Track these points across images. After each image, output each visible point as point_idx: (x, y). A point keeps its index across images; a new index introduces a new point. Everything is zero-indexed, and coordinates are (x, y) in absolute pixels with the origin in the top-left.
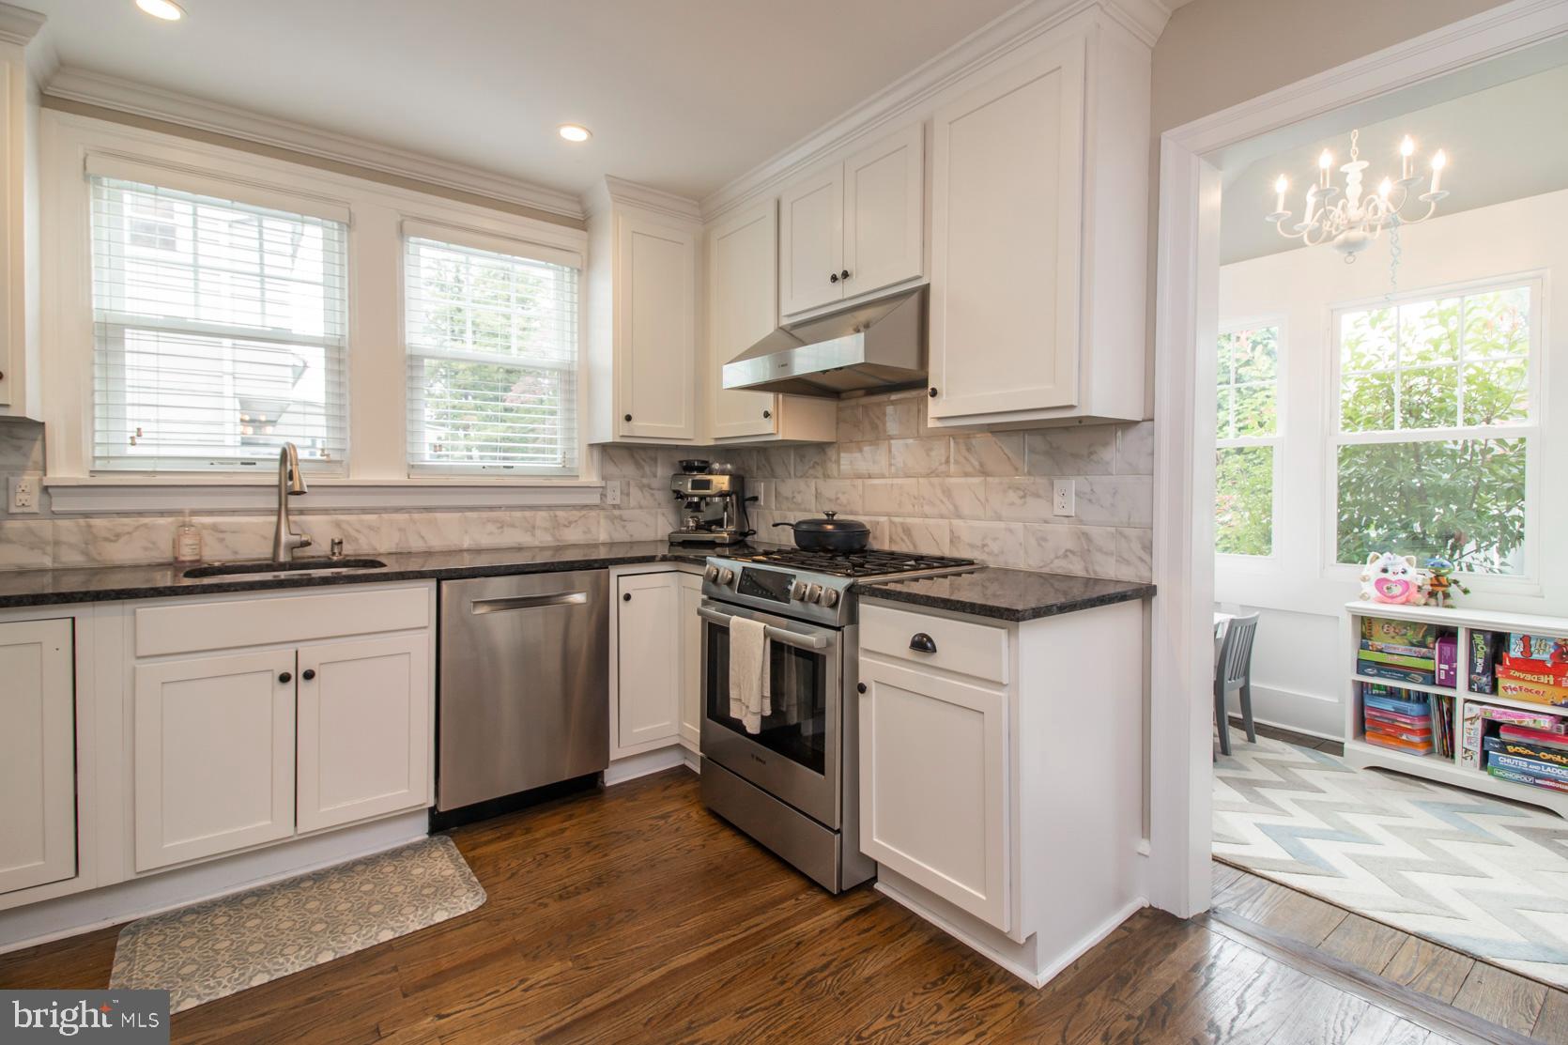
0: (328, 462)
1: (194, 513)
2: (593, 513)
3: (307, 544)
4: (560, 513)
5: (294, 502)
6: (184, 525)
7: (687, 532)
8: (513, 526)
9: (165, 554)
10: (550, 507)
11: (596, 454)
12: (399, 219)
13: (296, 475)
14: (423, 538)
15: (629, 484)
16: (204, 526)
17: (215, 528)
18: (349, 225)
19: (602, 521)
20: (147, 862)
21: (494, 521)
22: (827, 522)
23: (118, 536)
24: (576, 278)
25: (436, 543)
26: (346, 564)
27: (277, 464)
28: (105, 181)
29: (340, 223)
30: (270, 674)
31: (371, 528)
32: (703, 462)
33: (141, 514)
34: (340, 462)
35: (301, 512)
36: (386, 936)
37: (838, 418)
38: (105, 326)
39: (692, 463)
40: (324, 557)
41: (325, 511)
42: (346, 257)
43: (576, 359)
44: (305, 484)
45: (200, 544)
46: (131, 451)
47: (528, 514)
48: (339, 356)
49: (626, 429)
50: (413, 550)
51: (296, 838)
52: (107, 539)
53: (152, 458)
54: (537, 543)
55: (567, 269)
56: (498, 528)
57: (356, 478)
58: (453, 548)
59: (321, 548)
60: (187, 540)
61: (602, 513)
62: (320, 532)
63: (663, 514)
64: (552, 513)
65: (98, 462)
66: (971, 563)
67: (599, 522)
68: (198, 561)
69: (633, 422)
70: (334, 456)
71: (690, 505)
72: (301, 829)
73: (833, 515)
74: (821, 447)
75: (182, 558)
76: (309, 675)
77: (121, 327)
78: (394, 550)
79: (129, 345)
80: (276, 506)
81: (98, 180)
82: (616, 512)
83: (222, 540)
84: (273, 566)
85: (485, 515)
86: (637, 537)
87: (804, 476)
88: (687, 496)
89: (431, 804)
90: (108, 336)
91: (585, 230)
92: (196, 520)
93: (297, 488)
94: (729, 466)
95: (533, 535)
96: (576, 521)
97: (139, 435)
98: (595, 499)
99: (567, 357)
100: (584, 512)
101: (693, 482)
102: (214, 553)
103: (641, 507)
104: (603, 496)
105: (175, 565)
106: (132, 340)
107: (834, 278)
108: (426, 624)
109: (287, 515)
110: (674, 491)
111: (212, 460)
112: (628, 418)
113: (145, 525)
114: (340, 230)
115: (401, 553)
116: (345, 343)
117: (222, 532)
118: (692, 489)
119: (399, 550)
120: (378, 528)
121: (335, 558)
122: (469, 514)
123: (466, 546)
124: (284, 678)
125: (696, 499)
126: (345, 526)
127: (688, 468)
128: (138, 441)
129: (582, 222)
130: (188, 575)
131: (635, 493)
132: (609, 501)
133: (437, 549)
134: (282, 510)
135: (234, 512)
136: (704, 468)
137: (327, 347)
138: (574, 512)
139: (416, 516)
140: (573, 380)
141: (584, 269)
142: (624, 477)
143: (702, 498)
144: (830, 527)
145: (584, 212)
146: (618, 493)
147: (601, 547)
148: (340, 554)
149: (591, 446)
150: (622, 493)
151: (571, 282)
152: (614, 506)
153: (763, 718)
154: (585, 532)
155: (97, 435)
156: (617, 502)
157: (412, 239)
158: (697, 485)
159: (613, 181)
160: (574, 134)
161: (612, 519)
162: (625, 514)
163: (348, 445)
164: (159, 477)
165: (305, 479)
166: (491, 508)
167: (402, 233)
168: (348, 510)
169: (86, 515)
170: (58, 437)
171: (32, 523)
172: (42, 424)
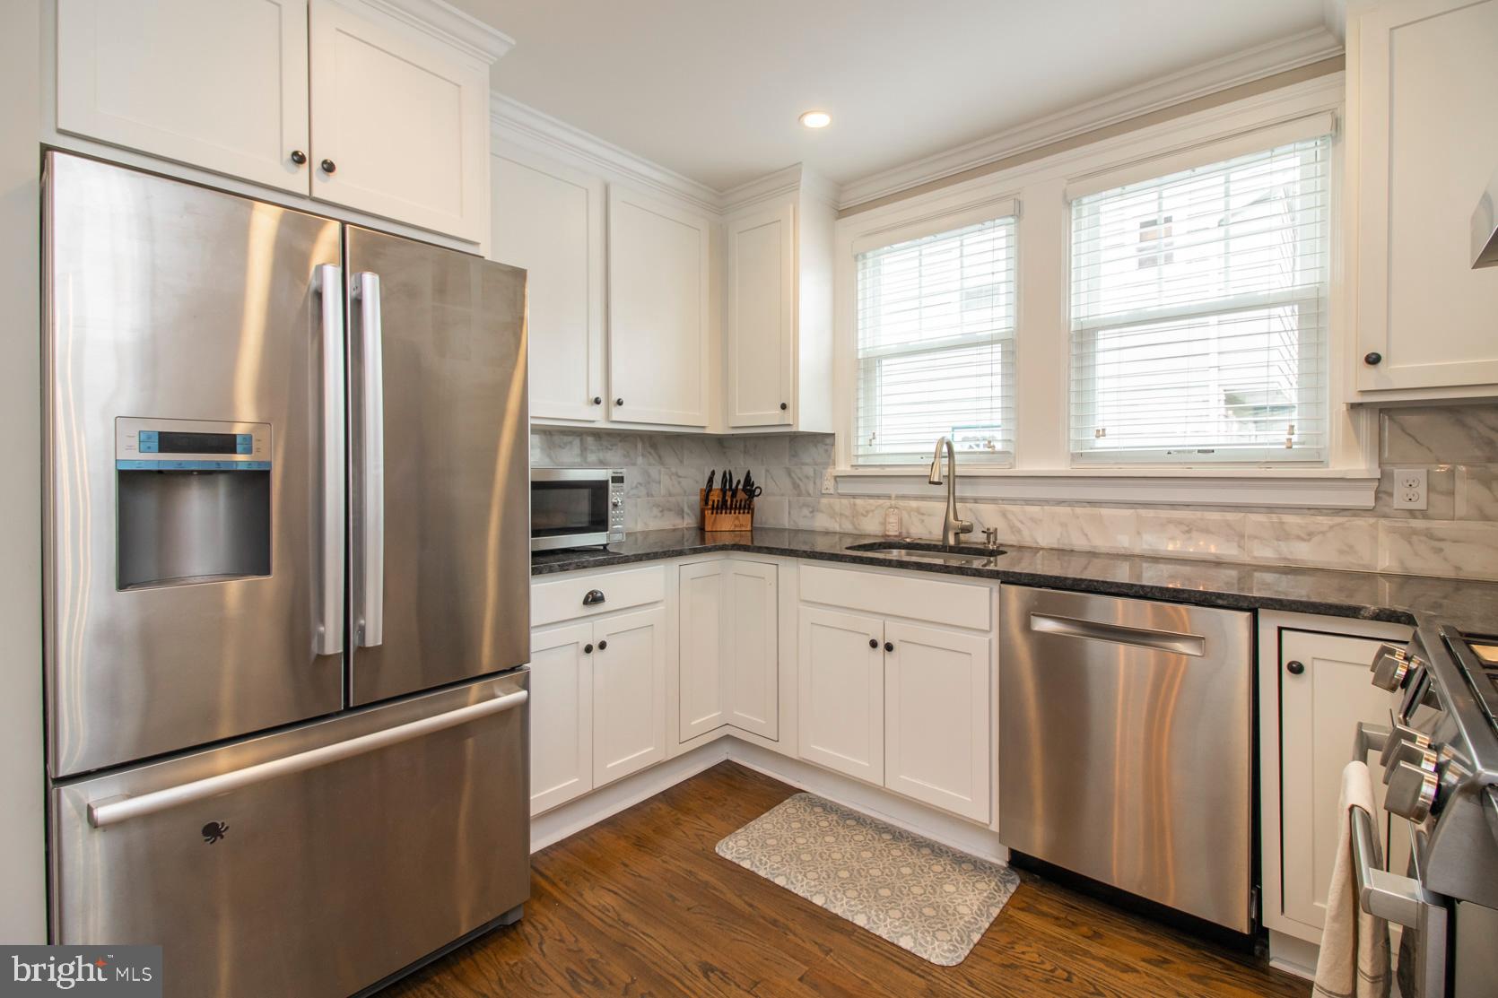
0: (993, 453)
1: (900, 498)
2: (1361, 522)
3: (970, 530)
4: (1290, 519)
5: (959, 491)
6: (891, 507)
8: (1207, 531)
10: (1270, 509)
14: (1086, 535)
15: (1448, 473)
16: (913, 509)
17: (919, 511)
19: (1383, 537)
21: (1178, 523)
23: (868, 512)
25: (1101, 543)
28: (869, 255)
29: (1013, 215)
31: (1032, 519)
33: (878, 497)
34: (1006, 453)
38: (866, 361)
40: (981, 543)
41: (994, 500)
44: (967, 474)
45: (899, 523)
47: (1231, 516)
49: (1372, 379)
50: (1076, 548)
56: (1184, 532)
57: (1020, 469)
58: (1123, 551)
60: (893, 519)
61: (1382, 521)
62: (982, 520)
64: (1274, 518)
65: (860, 458)
67: (1374, 539)
68: (898, 536)
69: (1382, 366)
70: (1001, 448)
77: (876, 359)
78: (1056, 546)
82: (1417, 523)
83: (920, 521)
84: (942, 548)
85: (1165, 514)
90: (868, 367)
92: (901, 503)
93: (936, 479)
96: (1323, 533)
98: (1364, 502)
100: (1341, 518)
104: (1383, 494)
109: (954, 502)
112: (1375, 361)
113: (879, 506)
114: (1015, 222)
115: (1063, 550)
117: (923, 514)
119: (1061, 547)
120: (1041, 521)
121: (990, 547)
122: (1143, 512)
124: (874, 644)
126: (1010, 516)
131: (1467, 492)
132: (1399, 501)
133: (1103, 550)
134: (951, 497)
135: (928, 499)
138: (1321, 518)
139: (1079, 510)
142: (1435, 462)
146: (1421, 491)
147: (1381, 580)
148: (994, 543)
150: (1428, 490)
152: (1410, 513)
154: (1341, 552)
156: (1417, 506)
161: (1406, 534)
162: (1438, 526)
163: (1015, 436)
164: (888, 469)
166: (1173, 506)
168: (1013, 501)
169: (854, 496)
170: (840, 442)
171: (832, 500)
172: (834, 434)
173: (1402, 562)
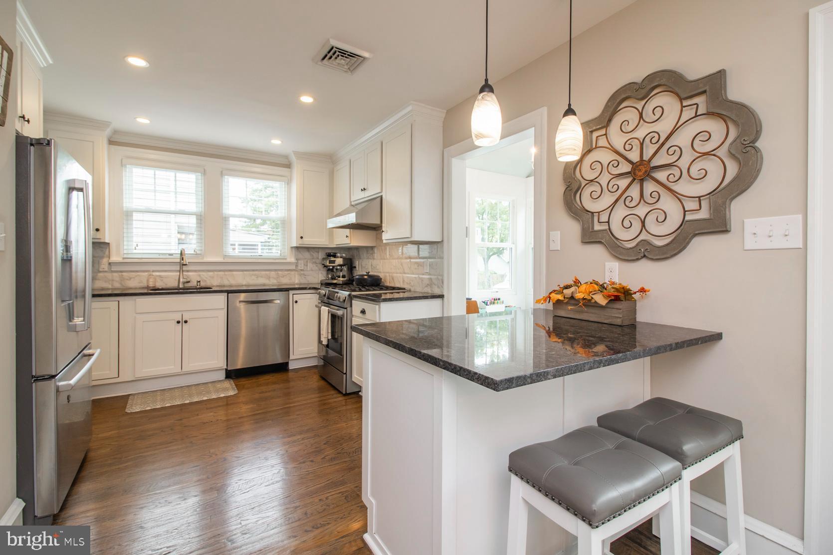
0: (196, 254)
1: (153, 271)
2: (293, 273)
3: (189, 282)
4: (279, 272)
5: (185, 268)
6: (150, 275)
7: (328, 280)
8: (262, 277)
9: (145, 284)
10: (276, 270)
11: (293, 250)
12: (221, 170)
13: (184, 259)
15: (307, 261)
16: (157, 276)
17: (160, 276)
18: (204, 173)
19: (297, 276)
20: (139, 375)
21: (255, 275)
22: (366, 275)
23: (130, 278)
24: (286, 186)
25: (233, 282)
26: (201, 288)
27: (179, 255)
28: (128, 166)
29: (201, 173)
30: (173, 321)
31: (211, 277)
32: (335, 253)
33: (137, 271)
34: (200, 254)
35: (188, 271)
36: (205, 398)
37: (376, 237)
38: (127, 212)
39: (331, 254)
40: (194, 286)
41: (195, 271)
42: (203, 185)
43: (286, 216)
44: (187, 262)
45: (155, 281)
46: (135, 251)
47: (267, 272)
48: (200, 218)
49: (301, 241)
50: (225, 285)
51: (182, 373)
52: (127, 280)
53: (140, 253)
54: (271, 283)
55: (283, 183)
57: (206, 259)
58: (240, 284)
59: (194, 284)
60: (151, 280)
61: (296, 272)
62: (194, 278)
63: (321, 273)
64: (277, 272)
65: (125, 255)
66: (405, 289)
67: (295, 276)
68: (154, 287)
69: (304, 239)
70: (198, 252)
71: (329, 270)
72: (183, 370)
73: (369, 273)
74: (372, 248)
75: (150, 286)
76: (186, 322)
77: (132, 212)
78: (218, 285)
79: (134, 226)
80: (179, 269)
81: (125, 166)
82: (302, 272)
83: (162, 280)
84: (178, 288)
85: (251, 273)
86: (310, 282)
87: (368, 258)
88: (328, 266)
89: (225, 367)
90: (128, 215)
91: (290, 168)
92: (154, 274)
93: (185, 263)
94: (344, 255)
95: (269, 280)
96: (286, 275)
97: (137, 246)
98: (293, 268)
99: (283, 215)
100: (289, 272)
101: (329, 261)
102: (159, 285)
103: (312, 270)
104: (297, 266)
105: (148, 288)
106: (136, 216)
107: (362, 190)
108: (223, 308)
109: (182, 272)
110: (323, 264)
111: (159, 254)
112: (302, 238)
113: (138, 275)
114: (201, 176)
116: (203, 214)
117: (162, 277)
118: (329, 263)
119: (220, 285)
120: (213, 277)
121: (198, 287)
122: (245, 272)
123: (244, 284)
124: (178, 322)
125: (331, 267)
126: (202, 276)
127: (329, 255)
128: (137, 248)
129: (288, 166)
130: (151, 290)
131: (310, 265)
132: (299, 268)
134: (181, 271)
135: (166, 271)
136: (335, 256)
137: (197, 215)
138: (286, 272)
139: (226, 273)
140: (284, 223)
141: (289, 183)
142: (306, 259)
143: (333, 267)
144: (366, 277)
145: (289, 162)
146: (303, 265)
147: (296, 285)
148: (200, 284)
149: (292, 247)
150: (304, 265)
151: (285, 188)
152: (301, 270)
153: (328, 339)
154: (290, 279)
155: (125, 246)
156: (302, 268)
157: (226, 177)
158: (331, 262)
159: (296, 153)
160: (276, 142)
161: (300, 275)
162: (305, 273)
163: (203, 249)
164: (143, 260)
165: (187, 260)
166: (253, 270)
167: (222, 174)
168: (203, 271)
169: (121, 272)
170: (113, 247)
171: (106, 274)
172: (109, 243)
173: (299, 280)
